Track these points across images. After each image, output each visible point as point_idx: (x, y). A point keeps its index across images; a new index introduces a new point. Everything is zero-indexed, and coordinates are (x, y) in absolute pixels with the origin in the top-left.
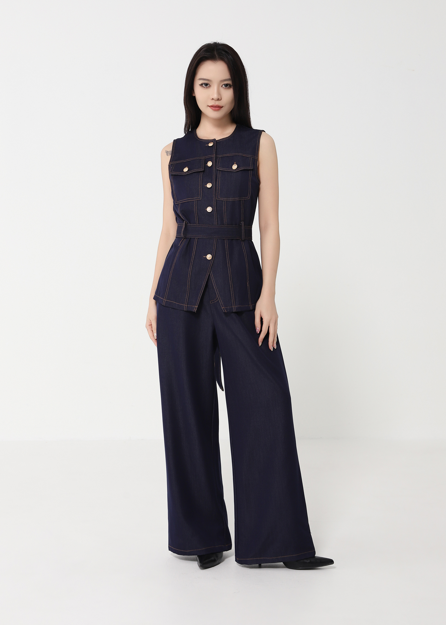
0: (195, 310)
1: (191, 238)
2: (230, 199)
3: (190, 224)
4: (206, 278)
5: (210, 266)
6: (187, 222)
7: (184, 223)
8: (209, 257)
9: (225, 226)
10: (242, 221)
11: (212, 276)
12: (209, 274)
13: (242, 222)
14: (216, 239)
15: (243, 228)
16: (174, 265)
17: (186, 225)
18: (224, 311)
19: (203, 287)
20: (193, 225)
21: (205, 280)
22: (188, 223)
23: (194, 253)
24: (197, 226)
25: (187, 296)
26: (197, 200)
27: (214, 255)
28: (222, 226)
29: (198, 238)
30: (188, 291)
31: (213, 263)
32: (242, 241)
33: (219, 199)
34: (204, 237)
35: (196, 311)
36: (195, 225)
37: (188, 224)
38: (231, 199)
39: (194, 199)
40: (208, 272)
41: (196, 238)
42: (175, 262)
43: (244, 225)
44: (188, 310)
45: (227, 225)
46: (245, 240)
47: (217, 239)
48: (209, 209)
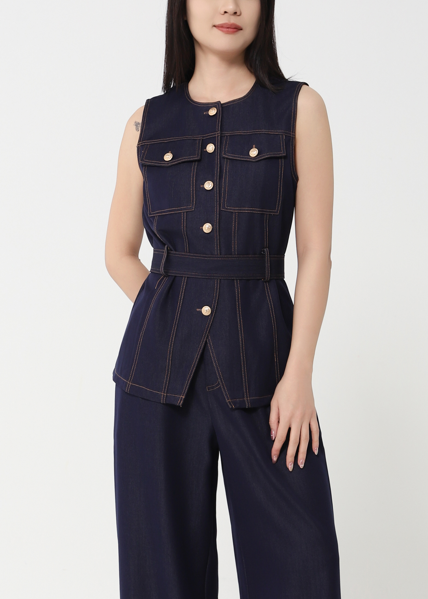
0: (180, 403)
1: (175, 276)
2: (244, 210)
3: (174, 252)
4: (201, 347)
5: (208, 326)
6: (171, 247)
7: (166, 249)
8: (206, 310)
9: (234, 257)
10: (266, 248)
11: (210, 345)
12: (206, 342)
13: (265, 250)
14: (218, 279)
15: (267, 258)
16: (146, 322)
17: (168, 253)
18: (230, 407)
19: (195, 362)
20: (179, 255)
21: (199, 351)
22: (173, 249)
23: (180, 303)
24: (186, 255)
25: (167, 378)
26: (187, 212)
27: (214, 307)
28: (228, 257)
29: (188, 277)
30: (168, 370)
31: (212, 321)
32: (266, 282)
33: (227, 209)
34: (198, 275)
35: (183, 405)
36: (182, 255)
37: (172, 252)
38: (246, 210)
39: (181, 210)
40: (205, 337)
41: (185, 277)
42: (148, 316)
43: (270, 254)
44: (168, 402)
45: (237, 255)
46: (270, 280)
47: (220, 279)
48: (207, 228)
